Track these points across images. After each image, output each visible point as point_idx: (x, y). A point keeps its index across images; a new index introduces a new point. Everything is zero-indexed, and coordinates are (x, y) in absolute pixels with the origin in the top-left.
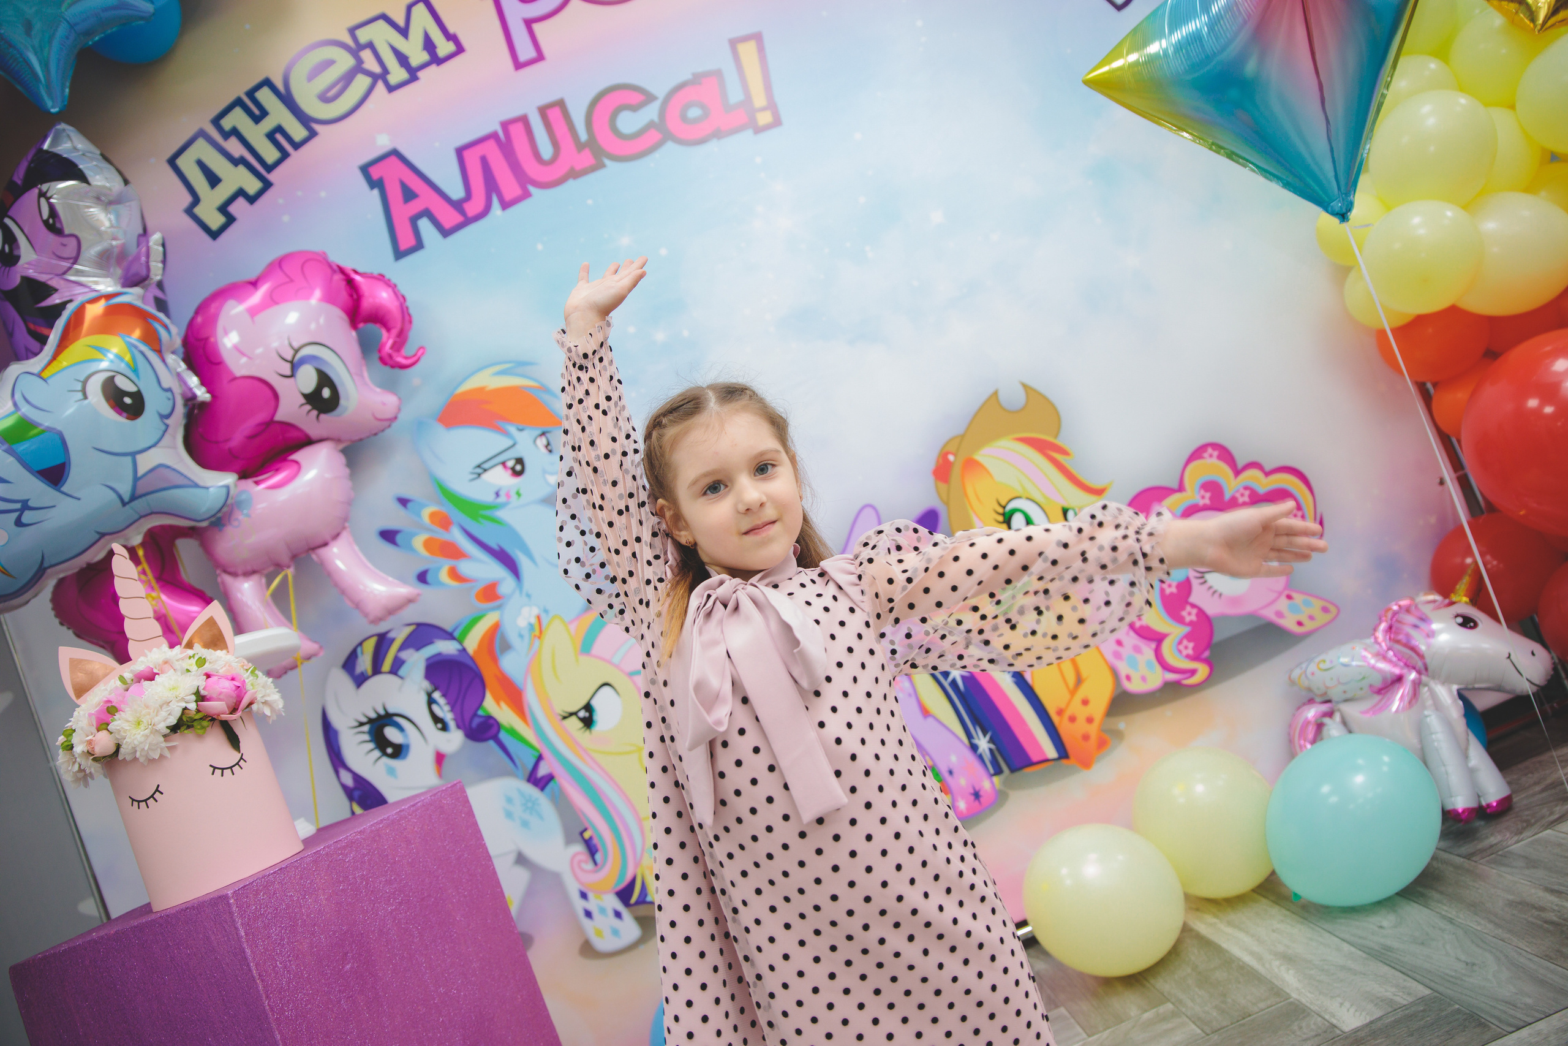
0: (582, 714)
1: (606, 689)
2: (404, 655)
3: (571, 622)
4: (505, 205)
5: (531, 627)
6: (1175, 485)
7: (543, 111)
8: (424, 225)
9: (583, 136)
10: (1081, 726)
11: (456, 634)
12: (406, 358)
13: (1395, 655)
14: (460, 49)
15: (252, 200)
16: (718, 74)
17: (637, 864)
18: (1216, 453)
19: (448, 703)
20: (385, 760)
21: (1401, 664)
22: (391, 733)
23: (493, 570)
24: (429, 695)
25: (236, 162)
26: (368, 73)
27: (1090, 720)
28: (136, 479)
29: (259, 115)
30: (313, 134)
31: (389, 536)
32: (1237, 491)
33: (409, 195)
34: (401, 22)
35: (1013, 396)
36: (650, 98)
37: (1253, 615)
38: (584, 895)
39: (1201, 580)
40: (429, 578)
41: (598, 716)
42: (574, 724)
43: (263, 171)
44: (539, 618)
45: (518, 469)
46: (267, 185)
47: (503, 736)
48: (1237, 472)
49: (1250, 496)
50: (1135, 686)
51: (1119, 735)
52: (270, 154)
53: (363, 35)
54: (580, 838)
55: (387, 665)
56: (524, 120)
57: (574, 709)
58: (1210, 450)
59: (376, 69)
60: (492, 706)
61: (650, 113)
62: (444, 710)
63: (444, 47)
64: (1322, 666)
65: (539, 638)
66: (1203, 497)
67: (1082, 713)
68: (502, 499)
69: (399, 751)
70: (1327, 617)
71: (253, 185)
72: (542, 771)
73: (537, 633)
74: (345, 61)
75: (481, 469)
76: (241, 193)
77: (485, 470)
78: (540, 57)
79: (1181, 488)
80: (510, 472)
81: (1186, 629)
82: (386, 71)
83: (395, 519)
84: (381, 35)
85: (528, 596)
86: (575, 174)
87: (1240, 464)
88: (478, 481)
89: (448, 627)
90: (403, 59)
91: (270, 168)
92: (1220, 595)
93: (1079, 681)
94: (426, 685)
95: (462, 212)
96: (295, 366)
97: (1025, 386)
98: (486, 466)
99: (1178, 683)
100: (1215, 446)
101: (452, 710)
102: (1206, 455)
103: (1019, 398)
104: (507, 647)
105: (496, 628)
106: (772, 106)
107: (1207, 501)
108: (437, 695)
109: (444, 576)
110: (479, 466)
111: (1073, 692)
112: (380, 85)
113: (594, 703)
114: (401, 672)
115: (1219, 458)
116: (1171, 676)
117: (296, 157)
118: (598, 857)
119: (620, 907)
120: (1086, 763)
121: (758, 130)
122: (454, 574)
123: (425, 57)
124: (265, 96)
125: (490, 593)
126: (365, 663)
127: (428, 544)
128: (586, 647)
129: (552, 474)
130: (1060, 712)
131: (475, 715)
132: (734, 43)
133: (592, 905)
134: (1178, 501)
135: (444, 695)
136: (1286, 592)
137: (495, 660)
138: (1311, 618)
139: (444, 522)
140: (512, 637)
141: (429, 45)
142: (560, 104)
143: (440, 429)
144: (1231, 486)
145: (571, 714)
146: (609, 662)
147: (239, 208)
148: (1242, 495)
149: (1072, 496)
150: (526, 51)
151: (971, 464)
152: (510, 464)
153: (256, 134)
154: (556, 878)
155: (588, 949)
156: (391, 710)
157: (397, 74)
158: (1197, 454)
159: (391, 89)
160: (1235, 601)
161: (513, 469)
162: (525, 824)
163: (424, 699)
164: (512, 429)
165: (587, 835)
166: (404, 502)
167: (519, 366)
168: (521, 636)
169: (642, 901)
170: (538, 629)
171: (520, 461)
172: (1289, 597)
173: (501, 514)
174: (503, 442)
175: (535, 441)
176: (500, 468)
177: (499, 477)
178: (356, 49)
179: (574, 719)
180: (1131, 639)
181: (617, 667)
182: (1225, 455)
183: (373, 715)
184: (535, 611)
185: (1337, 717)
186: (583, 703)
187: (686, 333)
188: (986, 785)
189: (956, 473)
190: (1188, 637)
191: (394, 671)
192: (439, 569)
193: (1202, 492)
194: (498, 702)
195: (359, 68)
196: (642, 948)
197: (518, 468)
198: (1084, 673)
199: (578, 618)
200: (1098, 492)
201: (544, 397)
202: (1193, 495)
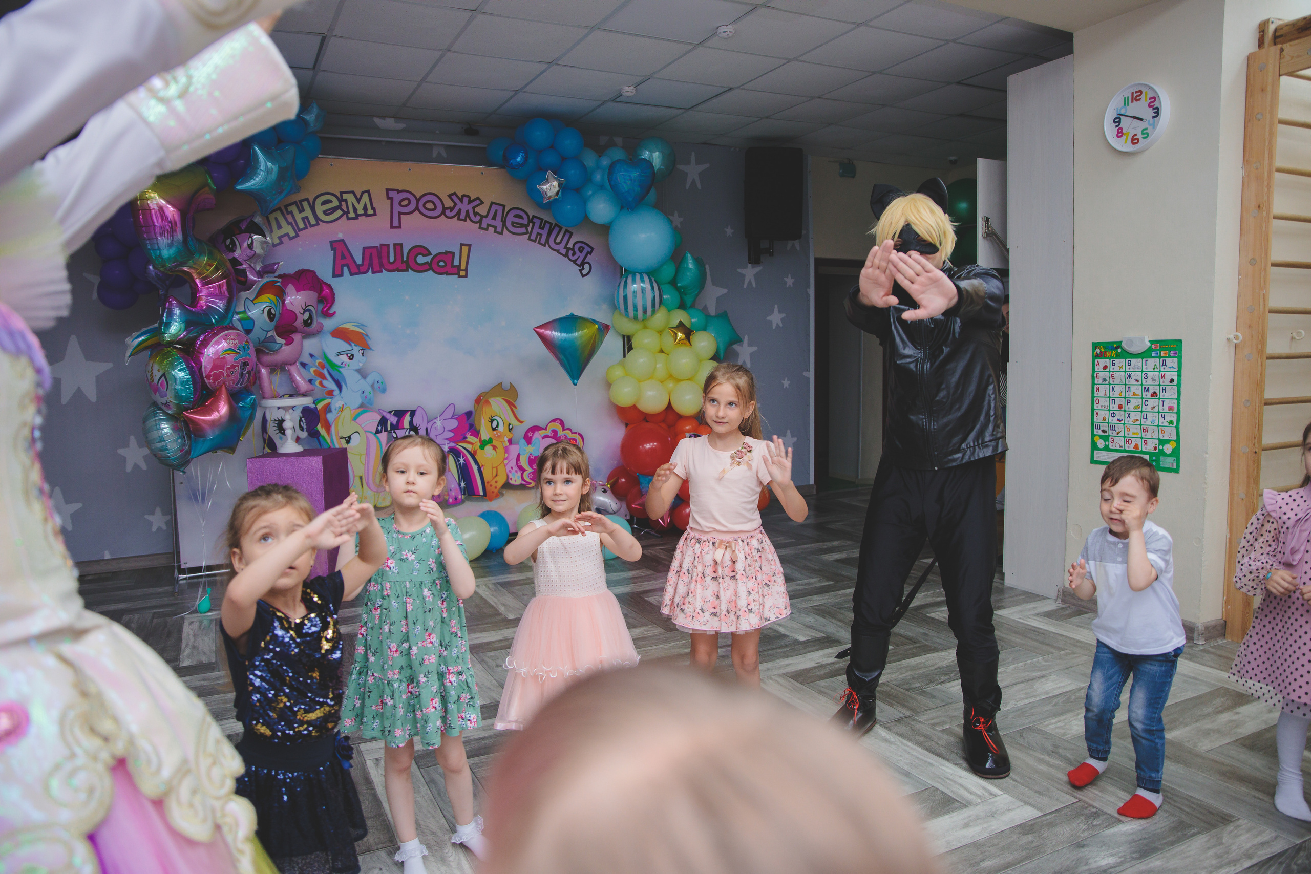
0: (347, 439)
1: (357, 434)
4: (373, 273)
5: (340, 407)
6: (544, 427)
7: (395, 245)
8: (345, 269)
9: (405, 259)
10: (493, 488)
11: (315, 402)
12: (329, 314)
14: (375, 214)
15: (291, 238)
16: (453, 253)
18: (559, 422)
19: (306, 423)
20: (279, 434)
23: (333, 386)
25: (289, 223)
26: (342, 210)
27: (496, 488)
28: (266, 338)
29: (301, 210)
30: (318, 224)
31: (304, 365)
32: (562, 435)
33: (343, 257)
34: (359, 197)
35: (506, 385)
36: (430, 254)
40: (312, 382)
41: (352, 441)
42: (344, 441)
43: (297, 230)
44: (343, 406)
45: (351, 358)
46: (297, 236)
47: (320, 438)
48: (564, 430)
50: (512, 482)
51: (503, 495)
52: (301, 225)
53: (345, 196)
56: (388, 246)
57: (345, 436)
58: (558, 420)
59: (346, 210)
60: (320, 428)
61: (428, 259)
62: (304, 425)
63: (370, 212)
67: (494, 484)
68: (343, 365)
71: (292, 234)
74: (335, 203)
75: (339, 354)
76: (287, 234)
77: (341, 355)
78: (400, 227)
79: (546, 429)
80: (348, 358)
81: (533, 470)
82: (348, 212)
84: (350, 198)
85: (342, 398)
86: (399, 271)
87: (566, 427)
88: (337, 357)
90: (355, 210)
91: (301, 230)
93: (496, 475)
94: (301, 415)
95: (359, 269)
96: (305, 311)
97: (511, 384)
98: (341, 353)
99: (525, 485)
100: (560, 420)
101: (307, 425)
102: (556, 421)
103: (509, 386)
104: (330, 411)
105: (329, 404)
106: (466, 270)
108: (303, 419)
109: (317, 383)
111: (494, 478)
112: (345, 216)
113: (352, 437)
115: (560, 424)
116: (523, 482)
117: (310, 230)
120: (491, 500)
121: (459, 277)
122: (321, 383)
123: (362, 212)
124: (305, 204)
125: (330, 393)
127: (315, 371)
128: (355, 419)
130: (488, 482)
131: (314, 429)
132: (462, 245)
134: (543, 433)
137: (326, 414)
139: (323, 367)
140: (333, 408)
141: (365, 208)
142: (401, 245)
143: (330, 336)
144: (561, 433)
146: (360, 426)
147: (285, 239)
149: (514, 422)
150: (396, 223)
151: (487, 402)
152: (349, 355)
153: (299, 217)
157: (352, 215)
158: (554, 421)
159: (349, 219)
163: (298, 419)
164: (353, 344)
166: (311, 356)
167: (361, 325)
168: (336, 409)
170: (342, 409)
171: (352, 355)
173: (341, 370)
174: (350, 348)
175: (359, 351)
176: (345, 355)
177: (344, 358)
178: (341, 200)
179: (344, 439)
180: (515, 468)
182: (562, 423)
183: (280, 419)
184: (343, 403)
186: (348, 435)
187: (416, 333)
188: (460, 497)
189: (482, 403)
190: (532, 473)
193: (551, 432)
194: (322, 427)
195: (339, 207)
198: (499, 473)
199: (355, 410)
200: (521, 422)
201: (367, 338)
202: (548, 432)
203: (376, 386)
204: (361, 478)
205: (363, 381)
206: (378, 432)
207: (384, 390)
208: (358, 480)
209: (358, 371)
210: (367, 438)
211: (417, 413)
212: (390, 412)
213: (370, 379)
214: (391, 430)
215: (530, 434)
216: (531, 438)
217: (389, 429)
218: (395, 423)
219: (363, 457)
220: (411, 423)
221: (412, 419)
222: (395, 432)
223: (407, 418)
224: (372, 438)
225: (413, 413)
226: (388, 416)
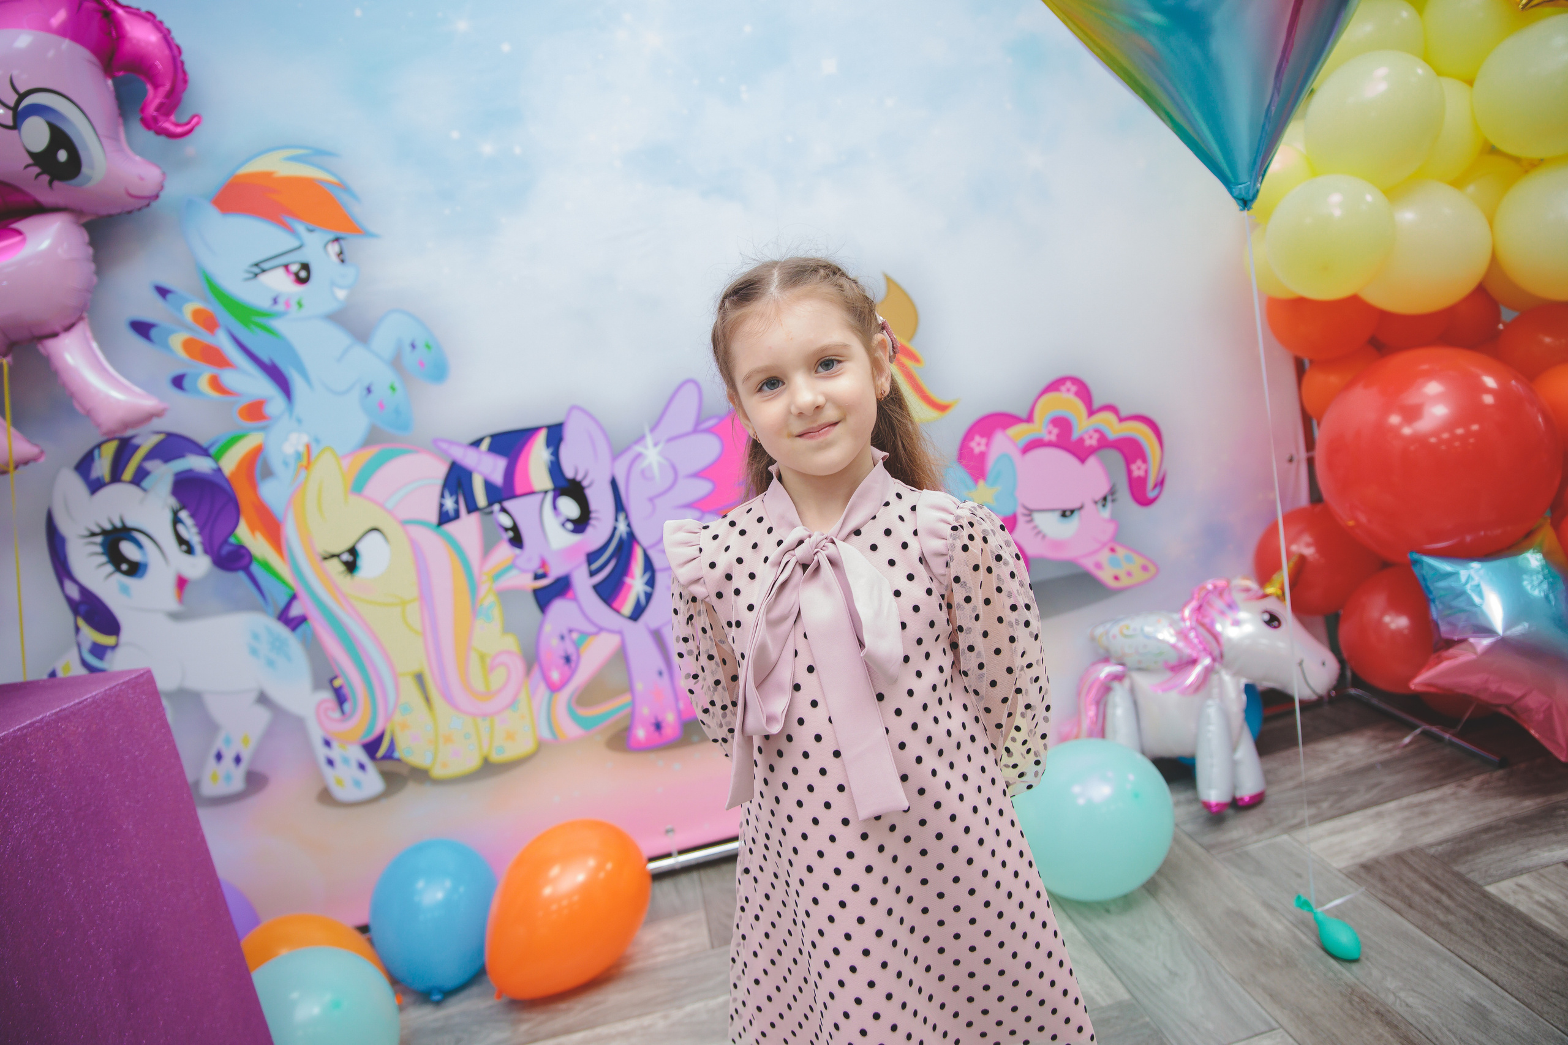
0: (346, 557)
1: (375, 535)
2: (149, 465)
3: (344, 457)
5: (299, 455)
6: (1023, 413)
11: (212, 451)
12: (177, 125)
13: (1197, 636)
17: (388, 719)
18: (1074, 388)
19: (197, 525)
20: (118, 576)
21: (1200, 647)
22: (127, 549)
23: (260, 386)
24: (175, 513)
31: (142, 329)
32: (1087, 432)
37: (1072, 562)
38: (327, 743)
39: (1028, 518)
40: (186, 383)
41: (363, 562)
42: (335, 567)
44: (308, 447)
47: (255, 568)
48: (1091, 412)
49: (1099, 440)
54: (328, 684)
55: (128, 473)
57: (336, 551)
58: (1068, 384)
60: (245, 534)
62: (190, 531)
64: (1126, 632)
65: (307, 468)
66: (1050, 433)
68: (281, 307)
69: (135, 569)
70: (1144, 576)
72: (295, 611)
73: (305, 462)
75: (259, 269)
77: (264, 271)
79: (1030, 419)
80: (292, 277)
83: (150, 309)
85: (299, 421)
87: (1097, 403)
88: (253, 283)
89: (204, 441)
92: (1044, 537)
94: (173, 502)
96: (18, 115)
97: (888, 280)
98: (265, 266)
100: (1076, 381)
101: (201, 532)
102: (1063, 388)
104: (268, 473)
105: (258, 450)
107: (1053, 438)
108: (184, 515)
109: (203, 384)
110: (257, 265)
113: (361, 548)
114: (145, 483)
115: (1077, 394)
118: (347, 706)
119: (364, 758)
122: (216, 384)
125: (255, 411)
126: (102, 467)
127: (187, 345)
128: (358, 486)
129: (341, 287)
131: (225, 541)
133: (335, 753)
134: (1021, 433)
135: (193, 515)
136: (1111, 545)
137: (254, 486)
138: (1129, 574)
139: (209, 323)
140: (276, 463)
143: (213, 213)
144: (1083, 426)
145: (333, 556)
146: (382, 506)
148: (1091, 437)
152: (294, 268)
154: (299, 723)
155: (326, 797)
156: (130, 523)
158: (1054, 386)
160: (1058, 545)
161: (297, 275)
162: (271, 663)
163: (168, 517)
164: (300, 228)
165: (337, 683)
166: (163, 292)
167: (317, 154)
168: (286, 464)
169: (389, 756)
170: (306, 459)
171: (305, 267)
172: (1113, 550)
173: (278, 324)
174: (290, 242)
175: (325, 246)
176: (281, 272)
177: (279, 281)
179: (335, 561)
181: (390, 512)
182: (1084, 392)
183: (108, 527)
184: (305, 439)
185: (1127, 683)
186: (348, 545)
187: (518, 150)
191: (139, 479)
192: (197, 376)
193: (1051, 427)
194: (253, 529)
196: (384, 803)
197: (303, 274)
199: (353, 453)
200: (942, 408)
201: (343, 197)
202: (1040, 428)
203: (410, 359)
204: (419, 678)
205: (358, 351)
206: (445, 518)
207: (439, 371)
208: (410, 691)
209: (339, 318)
210: (415, 546)
211: (569, 434)
212: (477, 443)
213: (384, 339)
214: (491, 504)
215: (978, 445)
216: (983, 456)
217: (481, 500)
218: (498, 478)
219: (414, 611)
220: (555, 469)
221: (556, 454)
222: (504, 510)
223: (538, 454)
224: (431, 541)
225: (555, 435)
226: (469, 459)
